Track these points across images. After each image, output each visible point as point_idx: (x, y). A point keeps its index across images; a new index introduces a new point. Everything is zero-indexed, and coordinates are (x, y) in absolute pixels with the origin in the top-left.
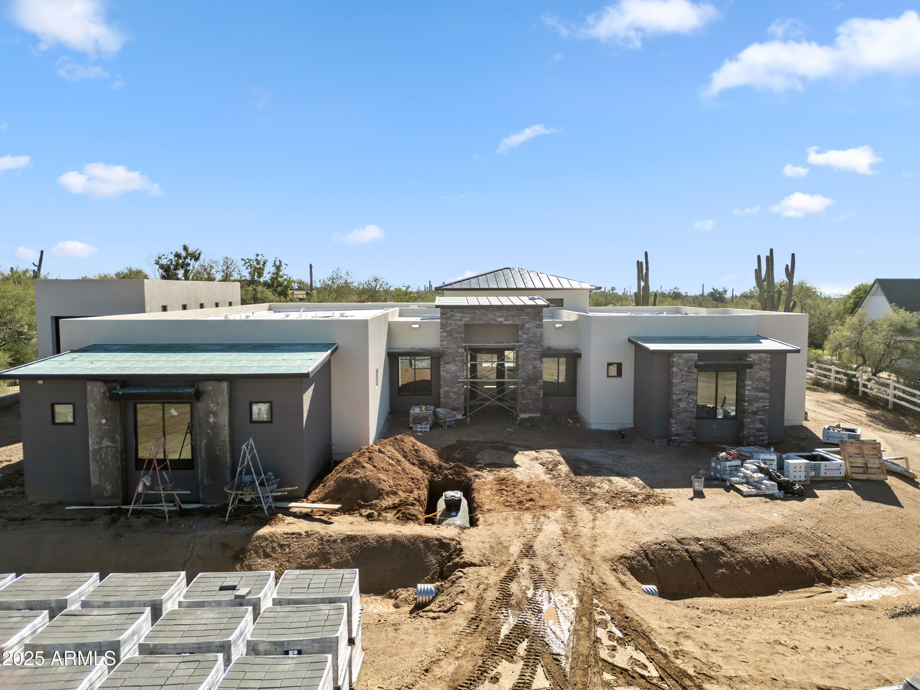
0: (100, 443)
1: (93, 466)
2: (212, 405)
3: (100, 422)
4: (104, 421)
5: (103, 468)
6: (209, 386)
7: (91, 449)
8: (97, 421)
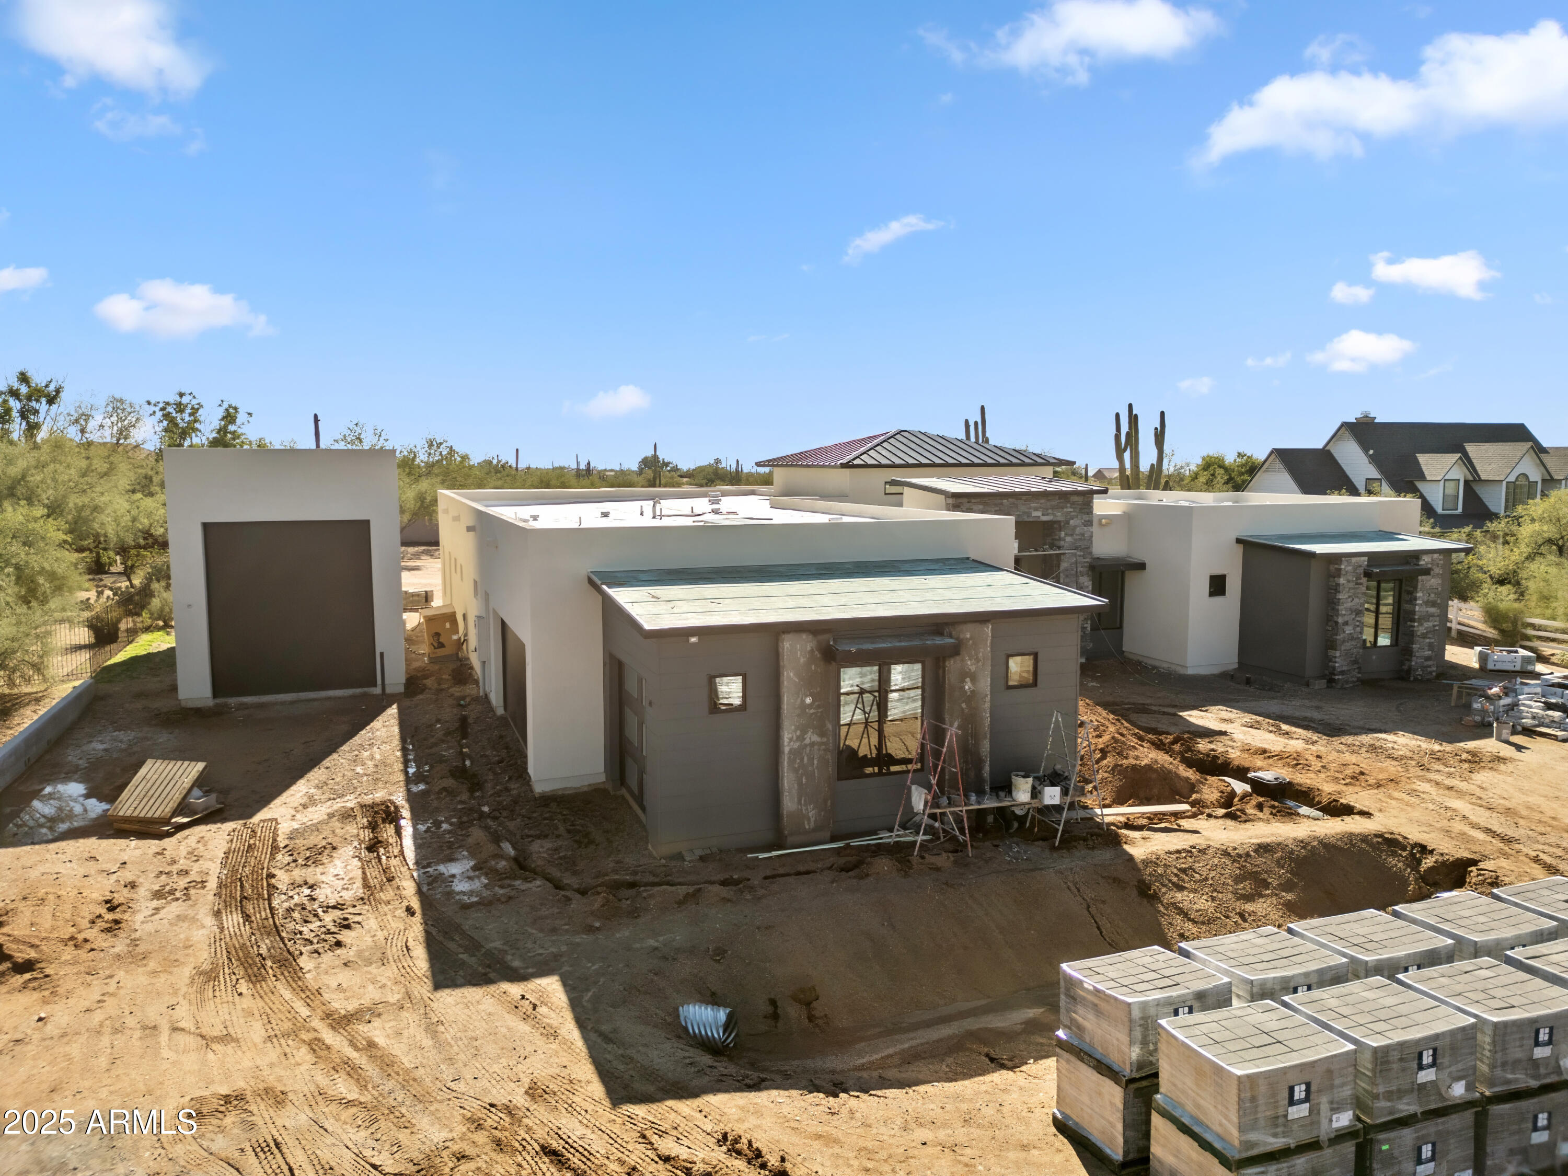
0: (801, 738)
1: (788, 781)
2: (969, 663)
3: (803, 701)
4: (808, 700)
5: (804, 780)
6: (967, 633)
7: (787, 750)
8: (799, 700)
